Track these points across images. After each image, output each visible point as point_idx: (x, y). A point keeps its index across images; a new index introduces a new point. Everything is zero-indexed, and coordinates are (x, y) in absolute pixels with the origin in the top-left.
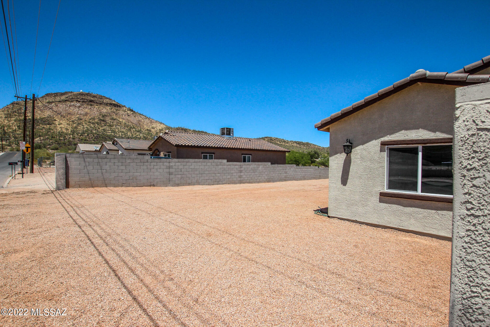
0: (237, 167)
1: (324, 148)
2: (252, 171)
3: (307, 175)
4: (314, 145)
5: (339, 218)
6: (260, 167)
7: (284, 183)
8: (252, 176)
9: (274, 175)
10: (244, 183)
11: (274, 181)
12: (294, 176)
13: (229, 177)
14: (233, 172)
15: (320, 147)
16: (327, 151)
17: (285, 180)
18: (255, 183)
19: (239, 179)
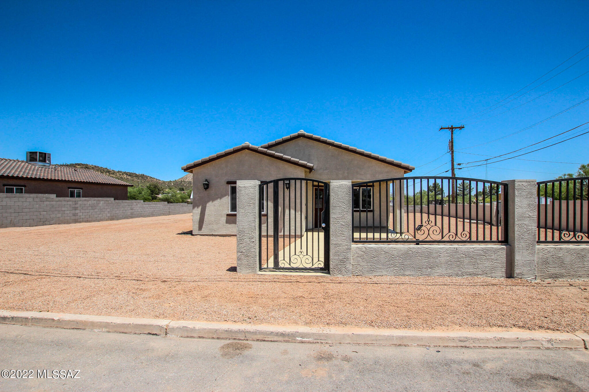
0: (70, 203)
1: (164, 182)
2: (90, 208)
3: (156, 211)
4: (151, 178)
5: (200, 235)
6: (101, 203)
7: (130, 220)
8: (90, 213)
9: (118, 212)
10: (80, 222)
11: (118, 219)
12: (141, 213)
13: (59, 215)
14: (66, 209)
15: (159, 180)
16: (169, 186)
17: (132, 218)
18: (94, 222)
19: (73, 218)
